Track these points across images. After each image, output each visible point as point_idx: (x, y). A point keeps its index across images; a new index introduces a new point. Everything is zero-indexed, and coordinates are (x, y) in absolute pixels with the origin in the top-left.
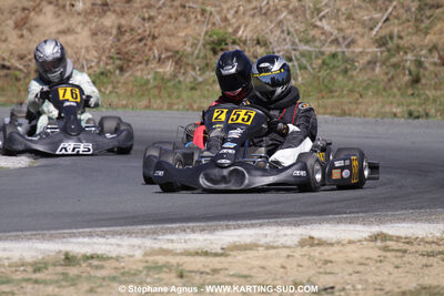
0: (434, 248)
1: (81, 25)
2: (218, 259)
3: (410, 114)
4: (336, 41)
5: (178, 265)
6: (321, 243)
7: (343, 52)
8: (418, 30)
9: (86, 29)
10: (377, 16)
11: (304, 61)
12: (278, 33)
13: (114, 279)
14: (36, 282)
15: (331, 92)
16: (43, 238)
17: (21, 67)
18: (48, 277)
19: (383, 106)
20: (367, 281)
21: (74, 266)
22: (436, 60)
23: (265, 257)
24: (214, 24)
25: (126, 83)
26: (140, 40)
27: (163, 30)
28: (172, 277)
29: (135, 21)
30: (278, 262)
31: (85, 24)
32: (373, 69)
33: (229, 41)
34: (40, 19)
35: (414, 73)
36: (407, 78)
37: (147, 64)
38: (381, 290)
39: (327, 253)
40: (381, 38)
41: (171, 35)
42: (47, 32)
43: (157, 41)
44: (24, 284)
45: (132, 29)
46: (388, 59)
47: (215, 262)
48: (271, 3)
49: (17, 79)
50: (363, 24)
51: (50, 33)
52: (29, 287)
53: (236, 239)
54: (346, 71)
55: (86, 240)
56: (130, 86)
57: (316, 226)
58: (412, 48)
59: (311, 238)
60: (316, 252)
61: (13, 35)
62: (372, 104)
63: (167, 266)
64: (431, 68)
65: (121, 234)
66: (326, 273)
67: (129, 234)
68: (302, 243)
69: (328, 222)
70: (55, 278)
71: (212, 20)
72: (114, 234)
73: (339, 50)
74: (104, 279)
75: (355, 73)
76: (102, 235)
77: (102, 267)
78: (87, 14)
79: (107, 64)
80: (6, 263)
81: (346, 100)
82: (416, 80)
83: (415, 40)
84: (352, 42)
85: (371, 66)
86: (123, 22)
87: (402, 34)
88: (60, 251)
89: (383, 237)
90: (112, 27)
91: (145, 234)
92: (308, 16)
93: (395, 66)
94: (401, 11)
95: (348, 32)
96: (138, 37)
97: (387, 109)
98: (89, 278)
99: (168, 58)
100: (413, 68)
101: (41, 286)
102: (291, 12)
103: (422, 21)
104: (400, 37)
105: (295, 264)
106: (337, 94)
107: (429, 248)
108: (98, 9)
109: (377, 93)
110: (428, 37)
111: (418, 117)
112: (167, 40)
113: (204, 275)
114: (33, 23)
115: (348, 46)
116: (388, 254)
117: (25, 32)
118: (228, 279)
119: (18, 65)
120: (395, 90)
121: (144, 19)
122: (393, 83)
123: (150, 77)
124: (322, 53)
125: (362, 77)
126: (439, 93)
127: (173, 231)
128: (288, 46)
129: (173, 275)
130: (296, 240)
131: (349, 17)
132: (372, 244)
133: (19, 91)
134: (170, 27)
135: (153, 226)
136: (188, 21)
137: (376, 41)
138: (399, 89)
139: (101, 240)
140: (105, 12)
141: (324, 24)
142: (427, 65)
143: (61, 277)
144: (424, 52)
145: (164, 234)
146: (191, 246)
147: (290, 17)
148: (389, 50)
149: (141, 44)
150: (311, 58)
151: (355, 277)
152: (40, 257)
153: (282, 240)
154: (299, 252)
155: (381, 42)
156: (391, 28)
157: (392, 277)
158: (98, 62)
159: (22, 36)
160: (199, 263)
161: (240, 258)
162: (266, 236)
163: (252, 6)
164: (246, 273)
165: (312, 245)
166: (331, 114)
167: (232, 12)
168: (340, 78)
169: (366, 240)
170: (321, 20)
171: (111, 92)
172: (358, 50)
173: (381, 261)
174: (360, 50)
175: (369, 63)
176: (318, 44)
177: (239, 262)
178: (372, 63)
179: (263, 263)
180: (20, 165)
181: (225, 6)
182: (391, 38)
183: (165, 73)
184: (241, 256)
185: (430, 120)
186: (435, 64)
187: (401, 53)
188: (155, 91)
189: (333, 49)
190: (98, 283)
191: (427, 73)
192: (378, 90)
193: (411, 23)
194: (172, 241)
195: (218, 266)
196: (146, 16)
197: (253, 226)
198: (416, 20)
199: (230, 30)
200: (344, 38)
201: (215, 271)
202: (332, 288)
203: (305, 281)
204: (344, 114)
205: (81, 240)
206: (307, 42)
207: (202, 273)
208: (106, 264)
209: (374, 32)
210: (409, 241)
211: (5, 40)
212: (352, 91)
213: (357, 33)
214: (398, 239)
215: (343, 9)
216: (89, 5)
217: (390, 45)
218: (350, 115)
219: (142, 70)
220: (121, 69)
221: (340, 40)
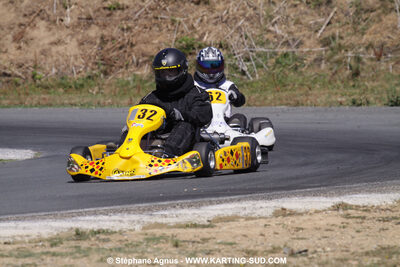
0: (389, 214)
1: (70, 37)
2: (206, 230)
3: (354, 103)
4: (287, 43)
5: (173, 236)
6: (292, 213)
7: (293, 52)
8: (356, 31)
9: (74, 39)
10: (320, 20)
11: (260, 60)
12: (237, 38)
13: (120, 250)
14: (54, 254)
15: (284, 86)
16: (55, 217)
17: (20, 74)
18: (64, 251)
19: (330, 97)
20: (334, 244)
21: (85, 240)
22: (372, 56)
23: (246, 227)
24: (183, 32)
25: (110, 85)
26: (121, 48)
27: (140, 38)
28: (169, 246)
29: (116, 32)
30: (258, 231)
31: (73, 36)
32: (319, 66)
33: (196, 46)
34: (34, 33)
35: (354, 68)
36: (348, 72)
37: (127, 69)
38: (347, 251)
39: (298, 221)
40: (325, 39)
41: (146, 42)
42: (41, 43)
43: (135, 48)
44: (44, 257)
45: (113, 39)
46: (331, 56)
47: (205, 233)
48: (231, 13)
49: (17, 85)
50: (309, 27)
51: (44, 45)
52: (48, 259)
53: (220, 212)
54: (296, 68)
55: (92, 218)
56: (113, 87)
57: (286, 199)
58: (352, 47)
59: (284, 209)
60: (288, 221)
61: (12, 48)
62: (320, 95)
63: (164, 238)
64: (369, 63)
65: (121, 212)
66: (298, 239)
67: (128, 211)
68: (276, 214)
69: (296, 196)
70: (70, 250)
71: (181, 29)
72: (115, 212)
73: (290, 50)
74: (111, 250)
75: (303, 70)
76: (106, 213)
77: (108, 240)
78: (74, 27)
79: (93, 69)
80: (27, 239)
81: (297, 92)
82: (356, 74)
83: (354, 39)
84: (301, 43)
85: (318, 63)
86: (105, 32)
87: (343, 35)
88: (72, 228)
89: (345, 207)
90: (96, 38)
91: (142, 211)
92: (262, 23)
93: (338, 62)
94: (341, 15)
95: (297, 34)
96: (119, 46)
97: (333, 98)
98: (98, 250)
99: (145, 62)
100: (353, 64)
101: (59, 258)
102: (247, 19)
103: (359, 24)
104: (341, 38)
105: (272, 231)
106: (290, 87)
107: (384, 215)
108: (83, 22)
109: (324, 85)
110: (365, 36)
111: (360, 105)
112: (143, 47)
113: (196, 245)
114: (28, 36)
115: (297, 47)
116: (350, 221)
117: (22, 44)
118: (217, 247)
119: (17, 72)
120: (339, 82)
121: (123, 29)
122: (336, 76)
123: (130, 78)
124: (276, 54)
125: (311, 73)
126: (376, 84)
127: (164, 208)
128: (246, 49)
129: (169, 244)
130: (270, 212)
131: (297, 22)
132: (336, 213)
133: (19, 94)
134: (146, 35)
135: (147, 204)
136: (160, 30)
137: (321, 42)
138: (342, 82)
139: (106, 217)
140: (89, 25)
141: (276, 29)
142: (365, 60)
143: (74, 250)
144: (361, 50)
145: (157, 210)
146: (182, 220)
147: (247, 23)
148: (332, 49)
149: (121, 51)
150: (266, 58)
151: (323, 241)
152: (55, 233)
153: (259, 212)
154: (274, 222)
155: (325, 42)
156: (333, 30)
157: (355, 240)
158: (85, 68)
159: (20, 48)
160: (190, 233)
161: (225, 228)
162: (245, 209)
163: (214, 15)
164: (231, 240)
165: (284, 216)
166: (287, 105)
167: (198, 21)
168: (292, 74)
169: (329, 209)
170: (273, 25)
171: (97, 93)
172: (306, 50)
173: (344, 227)
174: (308, 49)
175: (315, 60)
176: (271, 45)
177: (224, 232)
178: (318, 60)
179: (245, 232)
180: (27, 157)
181: (191, 17)
182: (334, 38)
183: (142, 75)
184: (225, 227)
185: (371, 107)
186: (372, 59)
187: (343, 51)
188: (135, 91)
189: (285, 50)
190: (107, 253)
191: (365, 67)
192: (324, 83)
193: (350, 26)
194: (166, 216)
195: (207, 236)
196: (125, 27)
197: (232, 201)
198: (354, 22)
199: (197, 36)
200: (294, 40)
201: (205, 240)
202: (306, 251)
203: (282, 246)
204: (297, 104)
205: (87, 218)
206: (262, 45)
207: (194, 242)
208: (111, 237)
209: (319, 35)
210: (366, 209)
211: (6, 52)
212: (302, 85)
213: (304, 36)
214: (357, 207)
215: (292, 15)
216: (76, 19)
217: (333, 44)
218: (302, 105)
219: (123, 73)
220: (106, 73)
221: (291, 42)
